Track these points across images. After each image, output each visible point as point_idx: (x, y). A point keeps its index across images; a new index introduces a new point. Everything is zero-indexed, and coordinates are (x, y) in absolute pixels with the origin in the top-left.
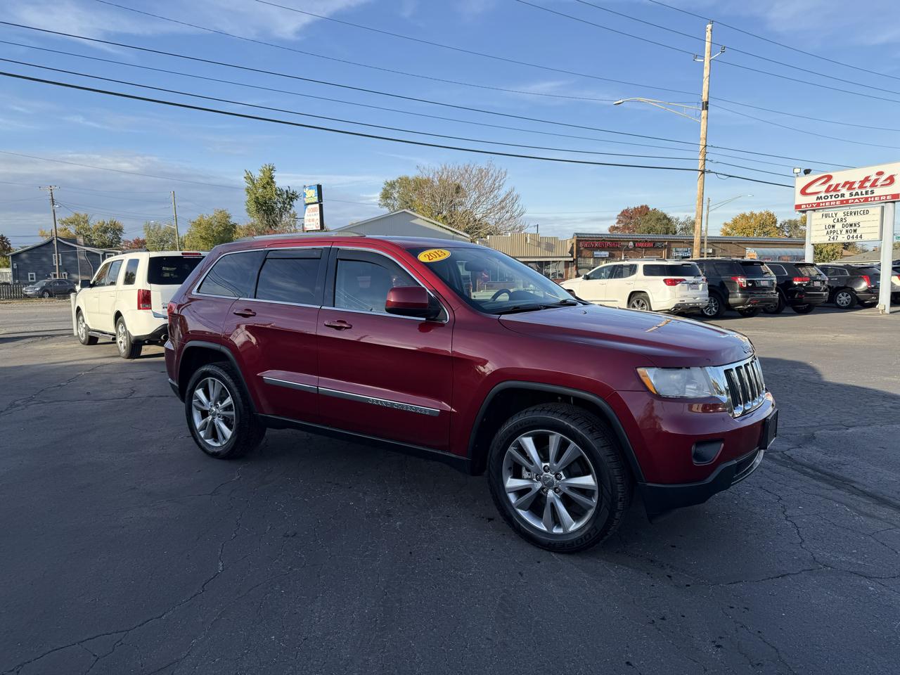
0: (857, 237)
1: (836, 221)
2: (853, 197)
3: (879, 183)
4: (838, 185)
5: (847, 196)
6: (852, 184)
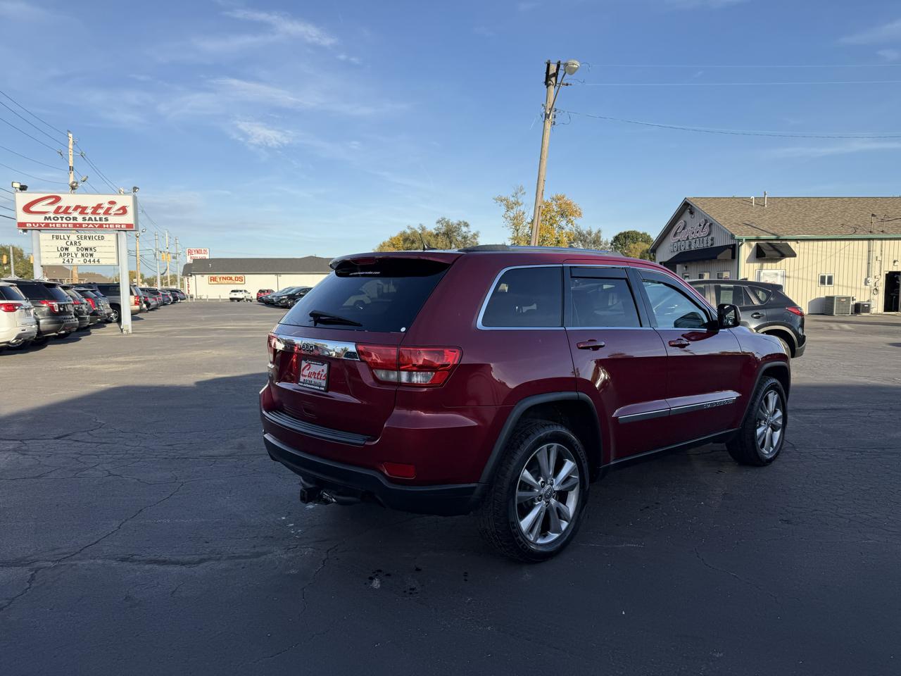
0: (94, 261)
1: (69, 243)
2: (87, 222)
3: (112, 212)
4: (68, 208)
5: (80, 220)
6: (85, 208)
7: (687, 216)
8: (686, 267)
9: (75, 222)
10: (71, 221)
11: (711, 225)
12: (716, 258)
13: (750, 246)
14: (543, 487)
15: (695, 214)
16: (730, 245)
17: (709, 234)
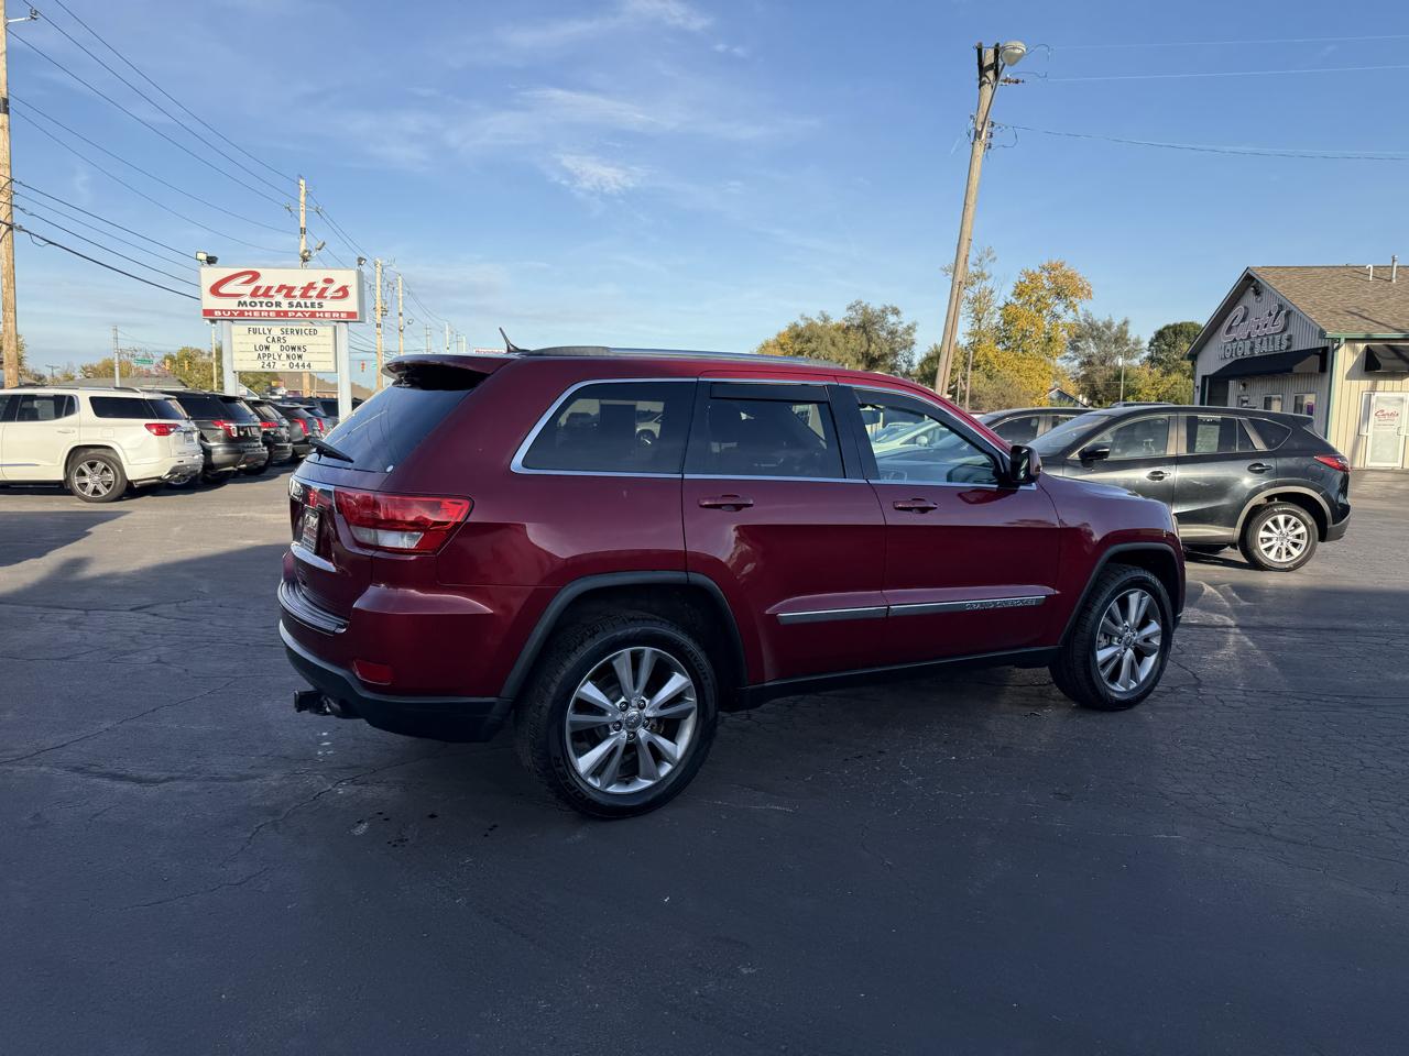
0: (303, 365)
1: (270, 340)
2: (294, 309)
3: (328, 294)
4: (269, 288)
5: (285, 307)
6: (291, 289)
7: (1249, 298)
8: (1244, 385)
9: (278, 309)
10: (274, 308)
11: (1288, 313)
12: (1290, 370)
13: (1354, 350)
14: (624, 710)
15: (1264, 295)
16: (1318, 349)
17: (1284, 330)
